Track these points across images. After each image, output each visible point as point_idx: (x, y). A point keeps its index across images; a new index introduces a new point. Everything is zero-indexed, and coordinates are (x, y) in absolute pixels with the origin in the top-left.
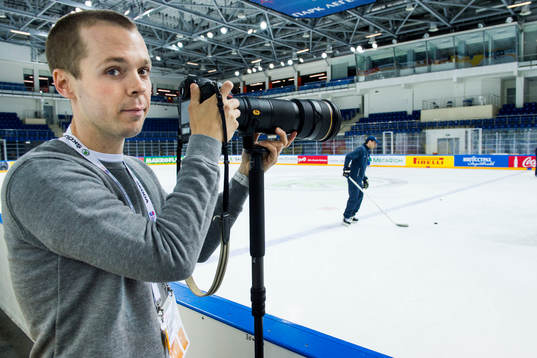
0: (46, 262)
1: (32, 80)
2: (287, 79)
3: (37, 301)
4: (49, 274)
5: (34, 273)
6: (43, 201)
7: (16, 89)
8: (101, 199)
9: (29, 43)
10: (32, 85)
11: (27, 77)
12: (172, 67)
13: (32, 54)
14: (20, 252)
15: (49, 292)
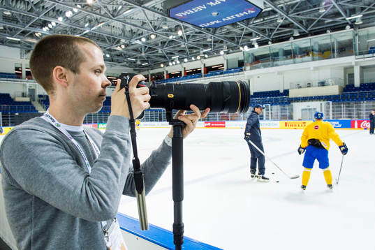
0: (25, 199)
1: (21, 71)
2: (196, 69)
3: (20, 226)
4: (27, 207)
5: (17, 206)
6: (21, 159)
7: (9, 77)
8: (59, 159)
9: (19, 46)
10: (21, 74)
11: (17, 69)
12: (118, 62)
13: (21, 54)
14: (9, 191)
15: (27, 219)
